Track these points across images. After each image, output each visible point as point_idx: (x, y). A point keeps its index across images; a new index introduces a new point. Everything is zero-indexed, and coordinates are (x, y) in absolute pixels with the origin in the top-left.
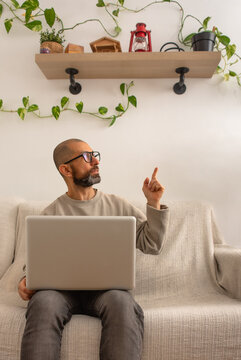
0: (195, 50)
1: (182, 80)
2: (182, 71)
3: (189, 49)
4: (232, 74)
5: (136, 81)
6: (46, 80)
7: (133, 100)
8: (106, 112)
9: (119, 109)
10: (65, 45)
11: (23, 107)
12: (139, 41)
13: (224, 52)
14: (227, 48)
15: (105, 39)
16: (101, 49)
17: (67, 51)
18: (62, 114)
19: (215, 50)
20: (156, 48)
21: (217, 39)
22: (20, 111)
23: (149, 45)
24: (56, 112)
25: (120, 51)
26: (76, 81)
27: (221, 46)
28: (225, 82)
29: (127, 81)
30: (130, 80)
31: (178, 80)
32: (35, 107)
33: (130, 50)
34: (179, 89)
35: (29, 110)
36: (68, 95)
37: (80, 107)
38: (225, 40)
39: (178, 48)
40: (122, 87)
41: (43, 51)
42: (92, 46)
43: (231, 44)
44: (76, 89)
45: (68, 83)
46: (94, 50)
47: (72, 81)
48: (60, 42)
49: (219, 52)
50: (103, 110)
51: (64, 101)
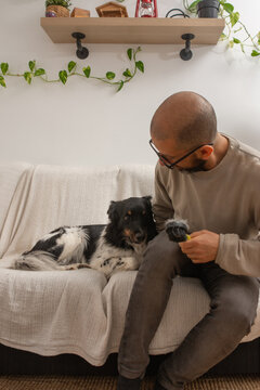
0: (200, 17)
1: (188, 46)
2: (188, 37)
3: (194, 16)
4: (236, 41)
5: (143, 47)
6: (53, 44)
7: (140, 65)
8: (113, 77)
9: (126, 74)
10: (71, 8)
11: (29, 70)
12: (145, 7)
13: (228, 20)
14: (231, 16)
15: (110, 4)
16: (107, 14)
17: (73, 15)
18: (69, 79)
19: (220, 17)
20: (161, 14)
21: (221, 7)
22: (26, 75)
23: (155, 11)
24: (63, 77)
25: (126, 16)
26: (83, 45)
27: (225, 14)
28: (230, 49)
29: (134, 47)
30: (137, 46)
31: (184, 46)
32: (42, 71)
33: (136, 15)
34: (186, 55)
35: (35, 75)
36: (75, 59)
37: (87, 72)
38: (229, 7)
39: (184, 15)
40: (129, 52)
41: (48, 15)
42: (98, 10)
43: (234, 11)
44: (83, 54)
45: (74, 47)
46: (100, 15)
47: (79, 45)
48: (66, 6)
49: (224, 20)
50: (110, 75)
51: (72, 65)
